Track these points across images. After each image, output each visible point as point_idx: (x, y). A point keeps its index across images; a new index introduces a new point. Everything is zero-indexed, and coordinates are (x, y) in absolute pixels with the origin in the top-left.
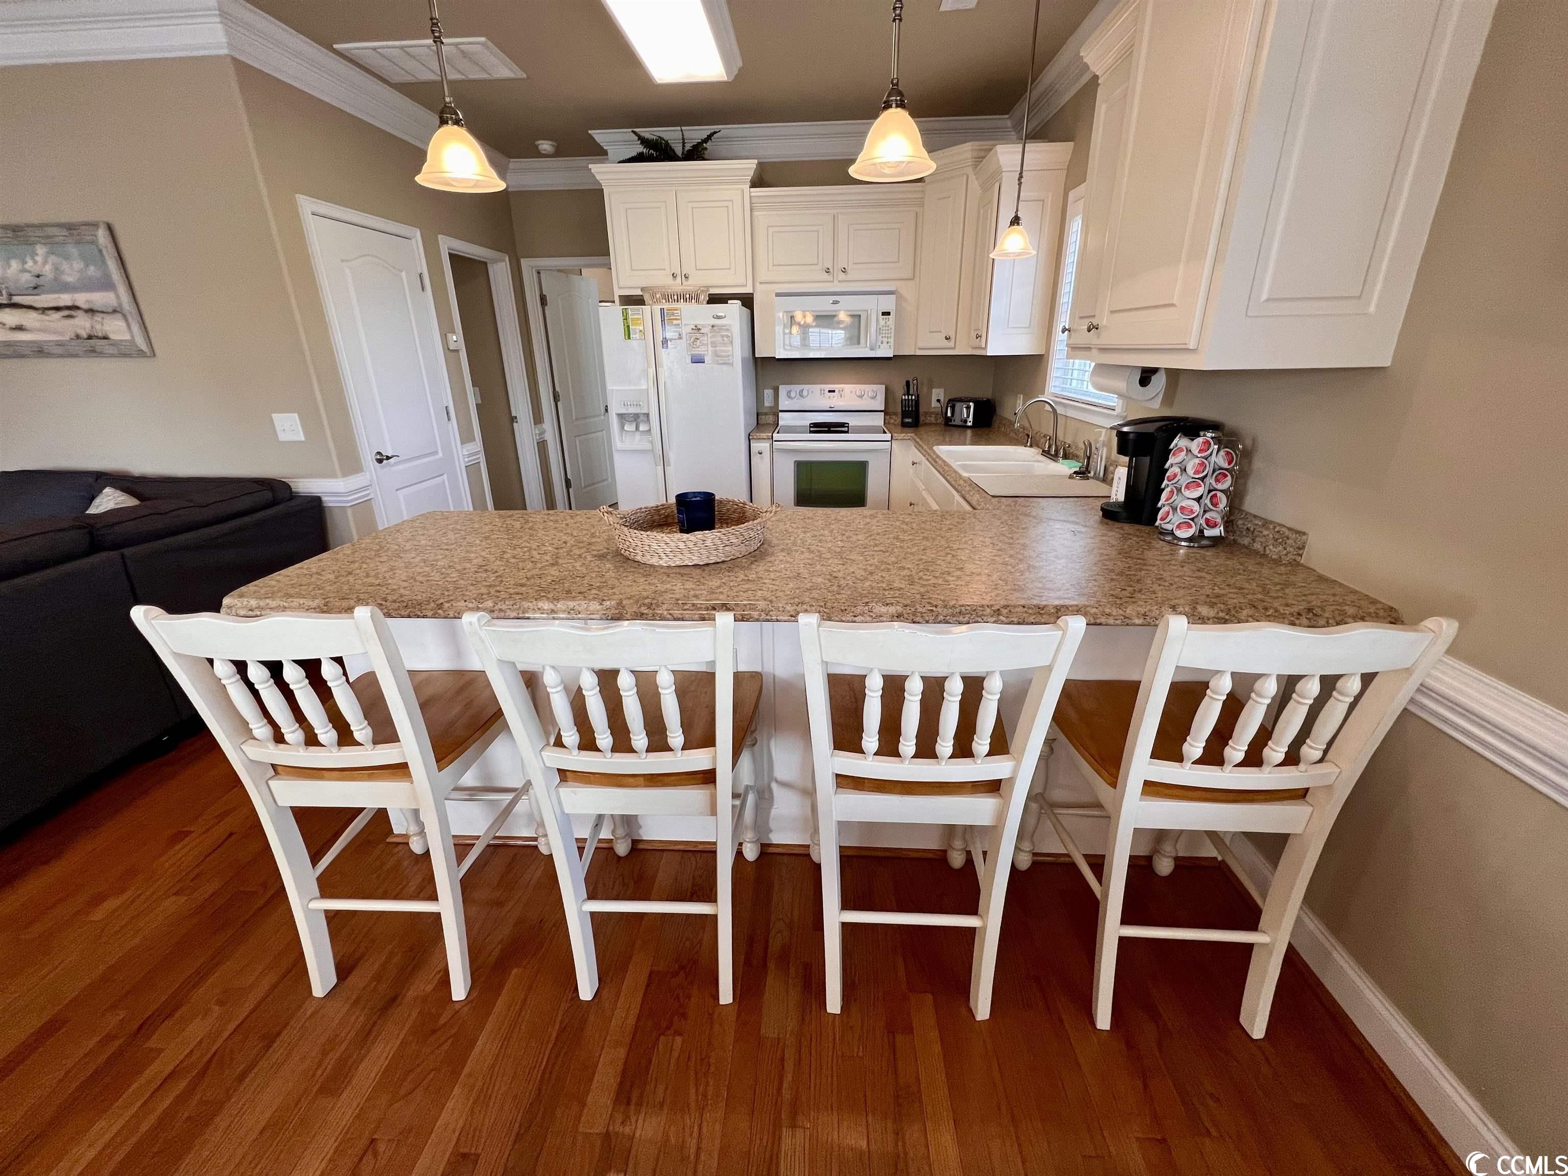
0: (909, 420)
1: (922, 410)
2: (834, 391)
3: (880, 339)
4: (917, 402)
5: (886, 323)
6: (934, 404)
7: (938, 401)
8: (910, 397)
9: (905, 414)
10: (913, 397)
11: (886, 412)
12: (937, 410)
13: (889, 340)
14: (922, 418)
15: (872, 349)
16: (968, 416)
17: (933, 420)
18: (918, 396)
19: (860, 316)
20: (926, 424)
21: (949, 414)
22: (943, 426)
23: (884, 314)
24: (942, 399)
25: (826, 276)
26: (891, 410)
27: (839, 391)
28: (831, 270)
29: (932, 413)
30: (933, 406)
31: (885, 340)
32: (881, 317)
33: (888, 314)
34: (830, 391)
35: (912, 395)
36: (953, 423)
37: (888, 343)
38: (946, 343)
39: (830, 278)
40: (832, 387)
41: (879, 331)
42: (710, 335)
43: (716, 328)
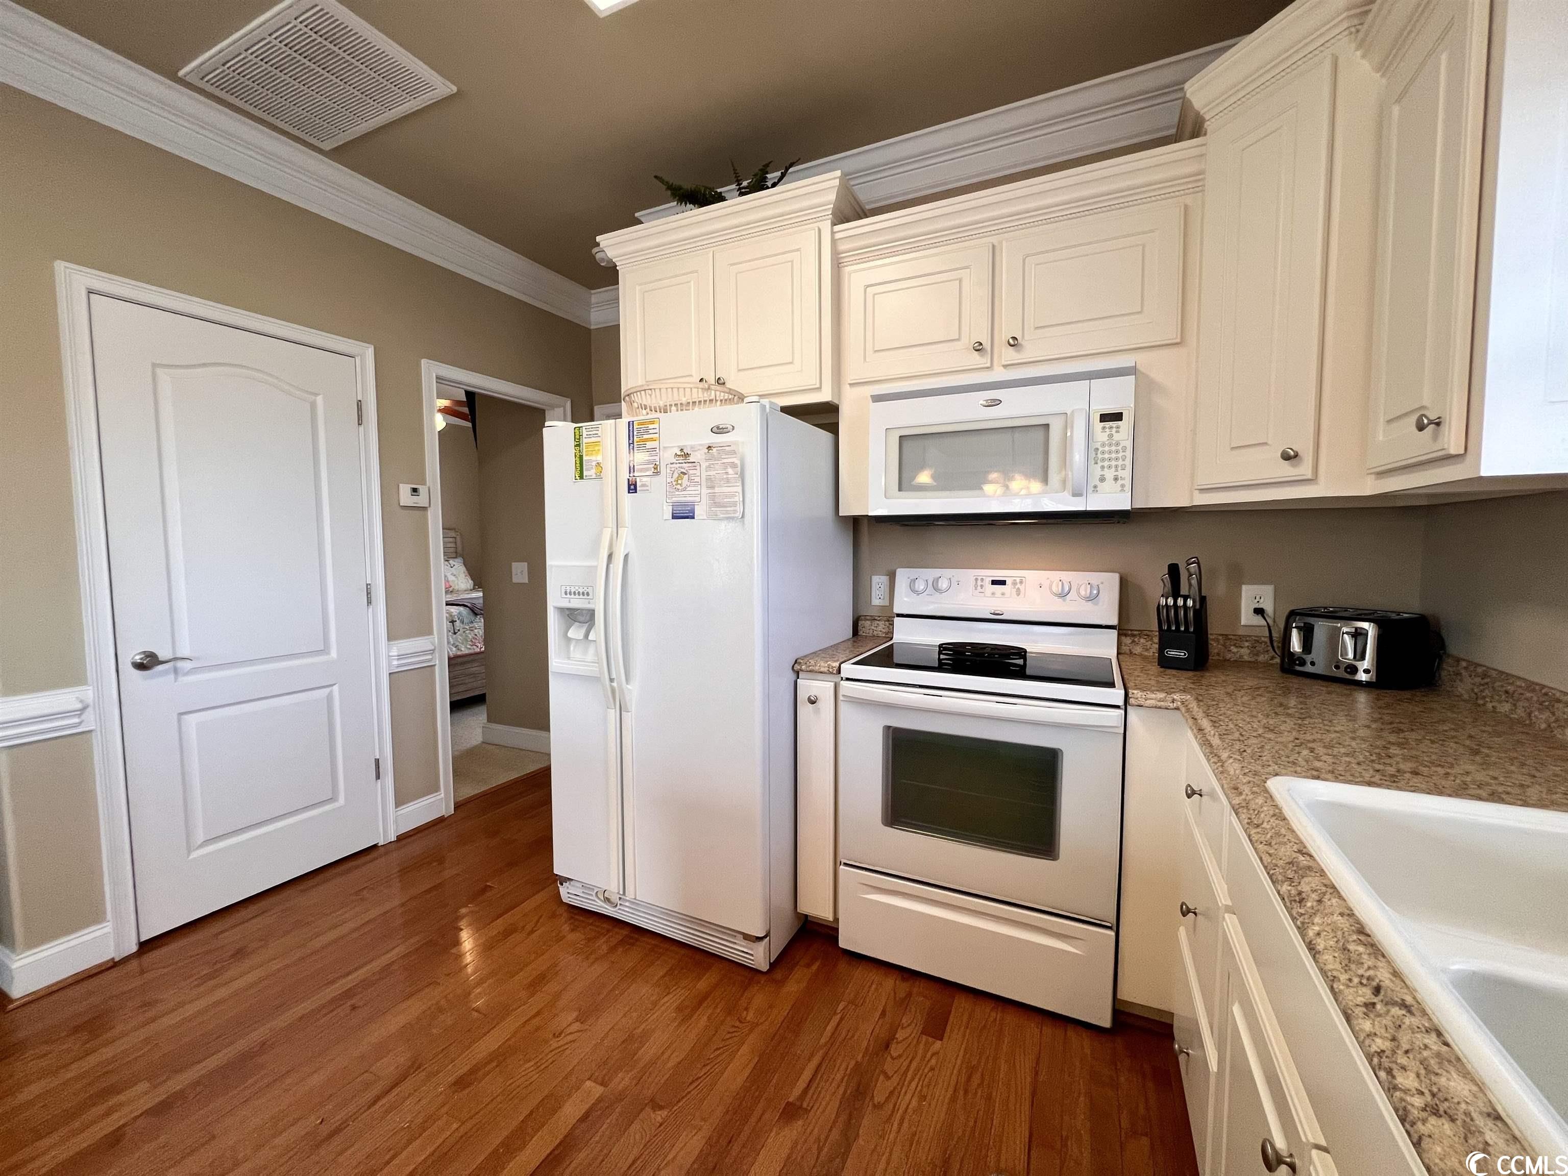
0: (1182, 654)
1: (1215, 627)
2: (1003, 583)
3: (1097, 471)
4: (1201, 613)
5: (1111, 436)
6: (1247, 617)
7: (1259, 611)
8: (1180, 602)
9: (1167, 639)
10: (1190, 603)
11: (1123, 629)
12: (1257, 632)
13: (1120, 473)
14: (1215, 647)
15: (1076, 494)
16: (1360, 655)
17: (1245, 653)
18: (1203, 599)
19: (1047, 426)
20: (1226, 664)
21: (1296, 645)
22: (1277, 674)
23: (1104, 418)
24: (1269, 607)
25: (977, 359)
26: (1135, 625)
27: (1014, 583)
28: (987, 345)
29: (1242, 638)
30: (1243, 622)
31: (1109, 474)
32: (1098, 426)
33: (1117, 417)
34: (994, 582)
35: (1186, 598)
36: (1308, 668)
37: (1116, 479)
38: (1287, 470)
39: (984, 361)
40: (999, 574)
41: (1092, 452)
42: (704, 465)
43: (715, 450)
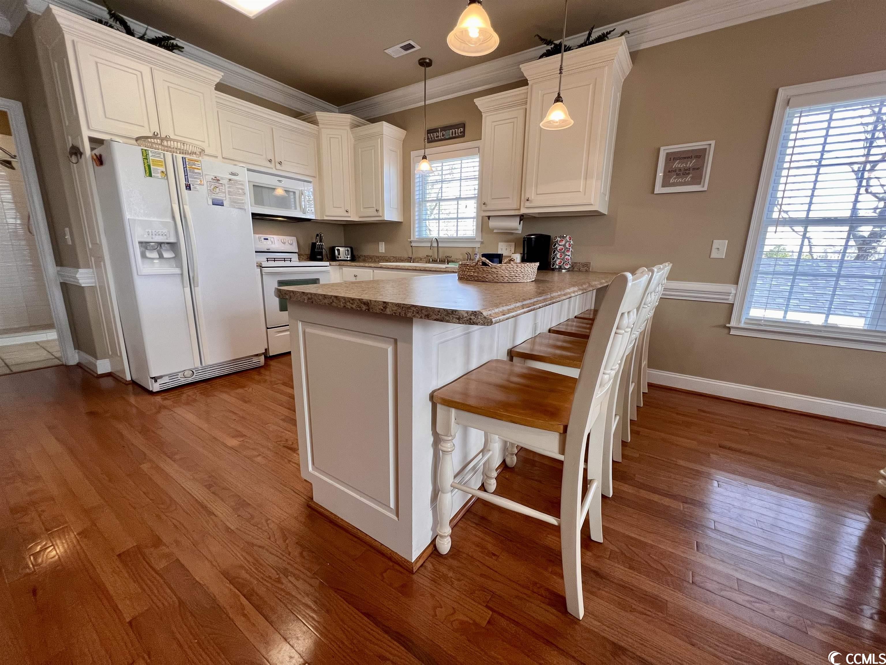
0: (320, 257)
2: (267, 239)
10: (323, 244)
11: (299, 253)
15: (304, 213)
16: (348, 255)
19: (294, 192)
25: (268, 164)
26: (302, 252)
27: (271, 239)
28: (272, 161)
37: (311, 210)
39: (272, 165)
40: (265, 236)
42: (227, 186)
43: (233, 181)
